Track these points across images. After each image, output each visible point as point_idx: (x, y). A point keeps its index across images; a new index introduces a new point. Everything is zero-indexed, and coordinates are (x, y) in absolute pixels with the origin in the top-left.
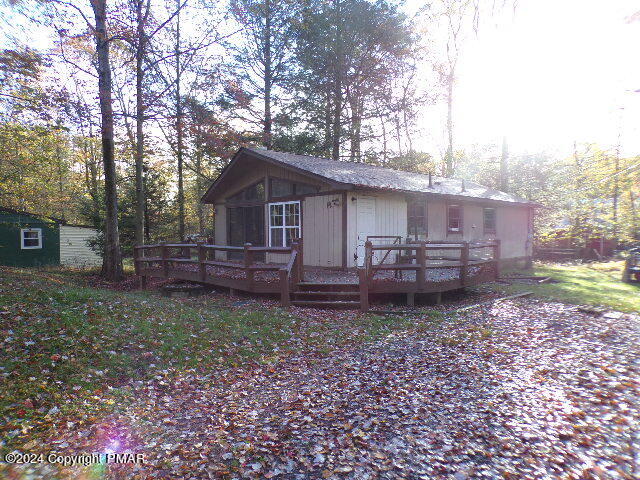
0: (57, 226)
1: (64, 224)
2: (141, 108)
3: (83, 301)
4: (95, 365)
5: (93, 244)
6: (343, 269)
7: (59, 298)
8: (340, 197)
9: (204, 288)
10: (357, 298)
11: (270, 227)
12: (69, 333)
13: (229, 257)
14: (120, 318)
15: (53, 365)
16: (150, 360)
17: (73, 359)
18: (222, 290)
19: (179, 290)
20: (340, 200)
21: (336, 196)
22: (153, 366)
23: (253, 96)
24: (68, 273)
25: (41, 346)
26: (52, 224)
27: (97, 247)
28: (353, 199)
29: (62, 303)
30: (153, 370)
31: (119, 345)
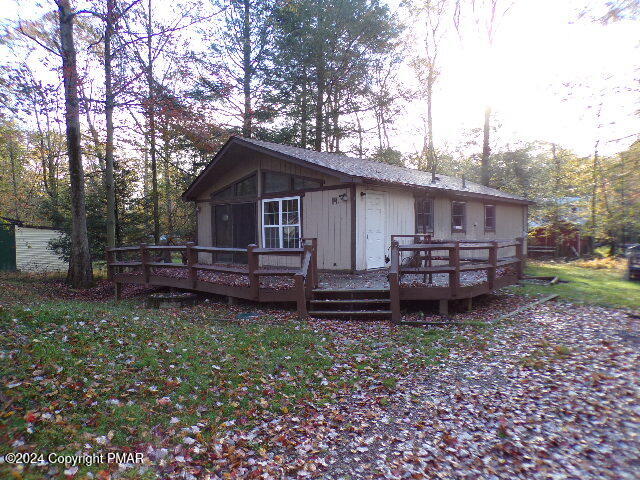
0: (13, 228)
1: (21, 225)
2: (110, 97)
3: (59, 321)
4: (93, 425)
5: (55, 246)
6: (352, 273)
7: (26, 319)
8: (348, 192)
9: (196, 296)
10: (386, 306)
11: (263, 226)
12: (46, 374)
13: (215, 260)
14: (113, 345)
15: (30, 431)
16: (169, 410)
17: (59, 418)
18: (218, 299)
19: (169, 300)
20: (349, 194)
21: (343, 191)
22: (175, 420)
23: (232, 87)
24: (27, 280)
25: (9, 398)
26: (8, 225)
27: (60, 250)
28: (362, 194)
29: (31, 326)
30: (178, 428)
31: (122, 389)
